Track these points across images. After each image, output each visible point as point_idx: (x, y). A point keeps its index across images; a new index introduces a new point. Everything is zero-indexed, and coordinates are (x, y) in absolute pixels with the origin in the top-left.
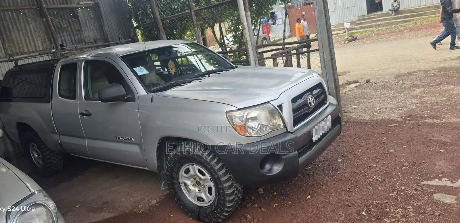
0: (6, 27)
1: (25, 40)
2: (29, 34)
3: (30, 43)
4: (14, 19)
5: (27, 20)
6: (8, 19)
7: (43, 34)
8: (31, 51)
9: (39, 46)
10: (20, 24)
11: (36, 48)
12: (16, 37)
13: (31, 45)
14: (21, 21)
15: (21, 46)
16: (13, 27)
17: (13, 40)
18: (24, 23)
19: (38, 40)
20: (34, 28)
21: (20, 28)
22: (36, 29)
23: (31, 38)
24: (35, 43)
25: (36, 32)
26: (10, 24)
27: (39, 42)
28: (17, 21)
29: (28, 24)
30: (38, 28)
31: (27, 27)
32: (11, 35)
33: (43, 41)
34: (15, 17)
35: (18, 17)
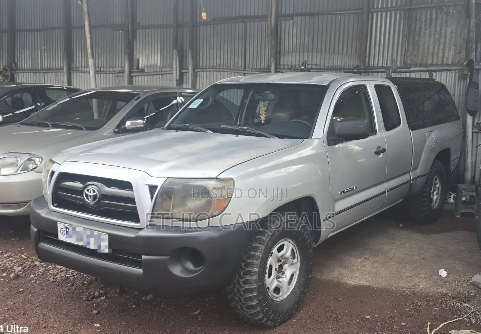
0: (417, 29)
1: (434, 48)
2: (442, 40)
3: (438, 52)
4: (431, 19)
5: (446, 21)
6: (424, 19)
7: (462, 41)
8: (434, 63)
9: (448, 58)
10: (436, 26)
11: (443, 61)
12: (424, 43)
13: (438, 55)
14: (439, 22)
15: (425, 55)
16: (426, 30)
17: (419, 47)
18: (441, 25)
19: (450, 50)
20: (452, 33)
21: (433, 32)
22: (454, 35)
23: (442, 46)
24: (444, 53)
25: (452, 38)
26: (423, 26)
27: (452, 51)
28: (434, 22)
29: (446, 27)
30: (459, 33)
31: (444, 30)
32: (419, 41)
33: (457, 51)
34: (434, 17)
35: (437, 17)
